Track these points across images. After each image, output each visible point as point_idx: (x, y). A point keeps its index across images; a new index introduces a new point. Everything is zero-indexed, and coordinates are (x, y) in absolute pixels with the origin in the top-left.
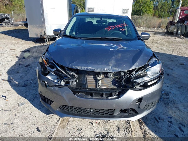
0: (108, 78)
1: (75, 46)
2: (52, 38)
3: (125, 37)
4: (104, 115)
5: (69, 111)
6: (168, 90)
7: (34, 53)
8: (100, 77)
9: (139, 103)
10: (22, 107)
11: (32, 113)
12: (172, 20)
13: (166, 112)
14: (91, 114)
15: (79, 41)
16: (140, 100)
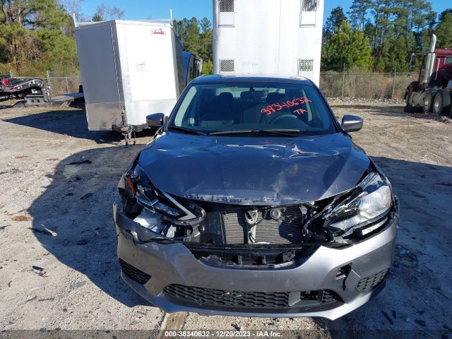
0: (272, 221)
1: (198, 151)
2: (139, 130)
3: (306, 127)
4: (264, 306)
5: (185, 298)
6: (414, 246)
7: (99, 166)
8: (253, 219)
9: (344, 276)
10: (79, 290)
11: (100, 306)
12: (416, 80)
13: (410, 298)
14: (236, 305)
15: (205, 141)
16: (346, 269)
